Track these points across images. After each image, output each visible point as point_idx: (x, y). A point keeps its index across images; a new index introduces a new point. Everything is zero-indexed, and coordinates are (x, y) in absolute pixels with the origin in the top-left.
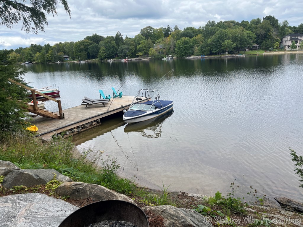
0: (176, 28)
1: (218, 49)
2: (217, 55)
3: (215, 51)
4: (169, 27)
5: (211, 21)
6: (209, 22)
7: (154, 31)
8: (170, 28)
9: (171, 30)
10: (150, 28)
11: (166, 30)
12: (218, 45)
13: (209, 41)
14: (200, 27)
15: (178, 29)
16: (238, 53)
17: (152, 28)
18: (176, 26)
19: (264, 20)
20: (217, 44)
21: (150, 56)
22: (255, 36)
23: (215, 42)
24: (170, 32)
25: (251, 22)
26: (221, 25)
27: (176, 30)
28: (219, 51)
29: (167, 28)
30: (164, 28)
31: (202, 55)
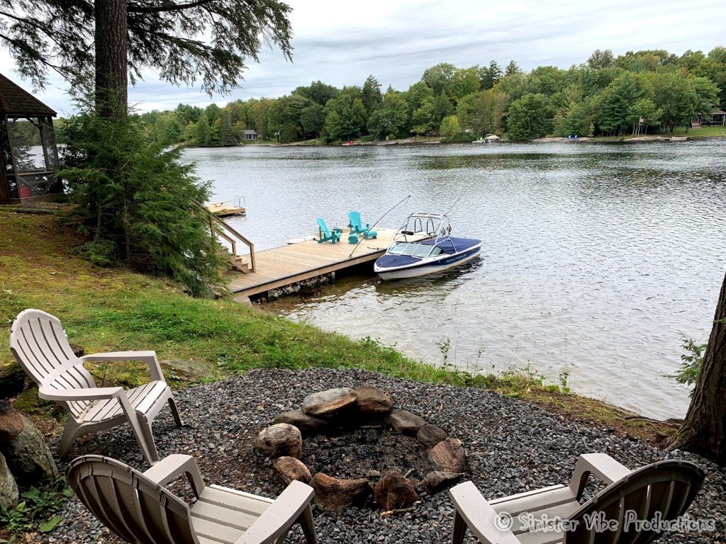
0: (512, 69)
1: (616, 121)
2: (612, 135)
3: (610, 125)
4: (493, 66)
6: (598, 53)
7: (457, 74)
8: (495, 67)
9: (500, 72)
10: (448, 68)
11: (487, 73)
12: (618, 112)
13: (595, 100)
14: (574, 67)
15: (516, 69)
16: (671, 131)
17: (452, 68)
18: (512, 61)
20: (613, 109)
21: (444, 136)
22: (719, 90)
23: (611, 102)
24: (495, 76)
25: (709, 54)
26: (628, 61)
27: (510, 71)
28: (619, 126)
29: (488, 67)
30: (481, 66)
31: (570, 136)
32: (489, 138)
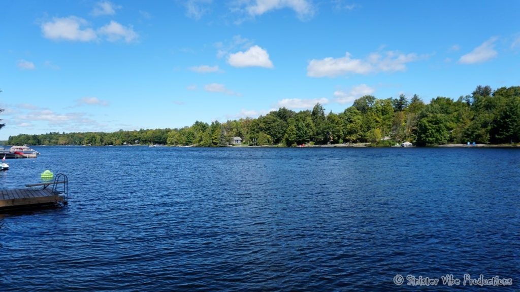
0: (415, 99)
4: (402, 98)
6: (479, 88)
7: (377, 103)
8: (404, 99)
9: (407, 102)
10: (371, 98)
11: (397, 103)
14: (461, 98)
15: (418, 100)
17: (374, 98)
18: (415, 95)
24: (404, 104)
27: (414, 101)
29: (399, 99)
30: (394, 98)
31: (469, 143)
32: (405, 144)
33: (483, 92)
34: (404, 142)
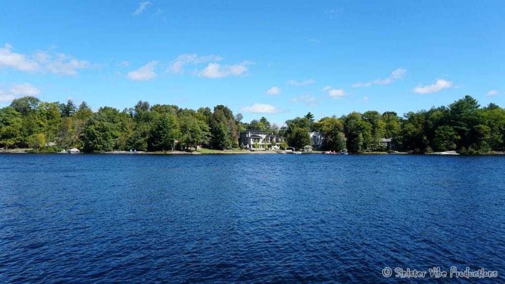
0: (84, 106)
2: (159, 150)
4: (70, 104)
5: (143, 101)
6: (140, 102)
7: (42, 105)
8: (72, 105)
9: (75, 108)
10: (34, 100)
11: (65, 107)
14: (126, 109)
15: (87, 107)
17: (37, 100)
18: (84, 102)
19: (215, 110)
22: (210, 128)
24: (72, 110)
25: (198, 111)
27: (83, 108)
29: (66, 104)
30: (61, 103)
31: (131, 150)
32: (71, 150)
33: (143, 106)
34: (70, 149)
